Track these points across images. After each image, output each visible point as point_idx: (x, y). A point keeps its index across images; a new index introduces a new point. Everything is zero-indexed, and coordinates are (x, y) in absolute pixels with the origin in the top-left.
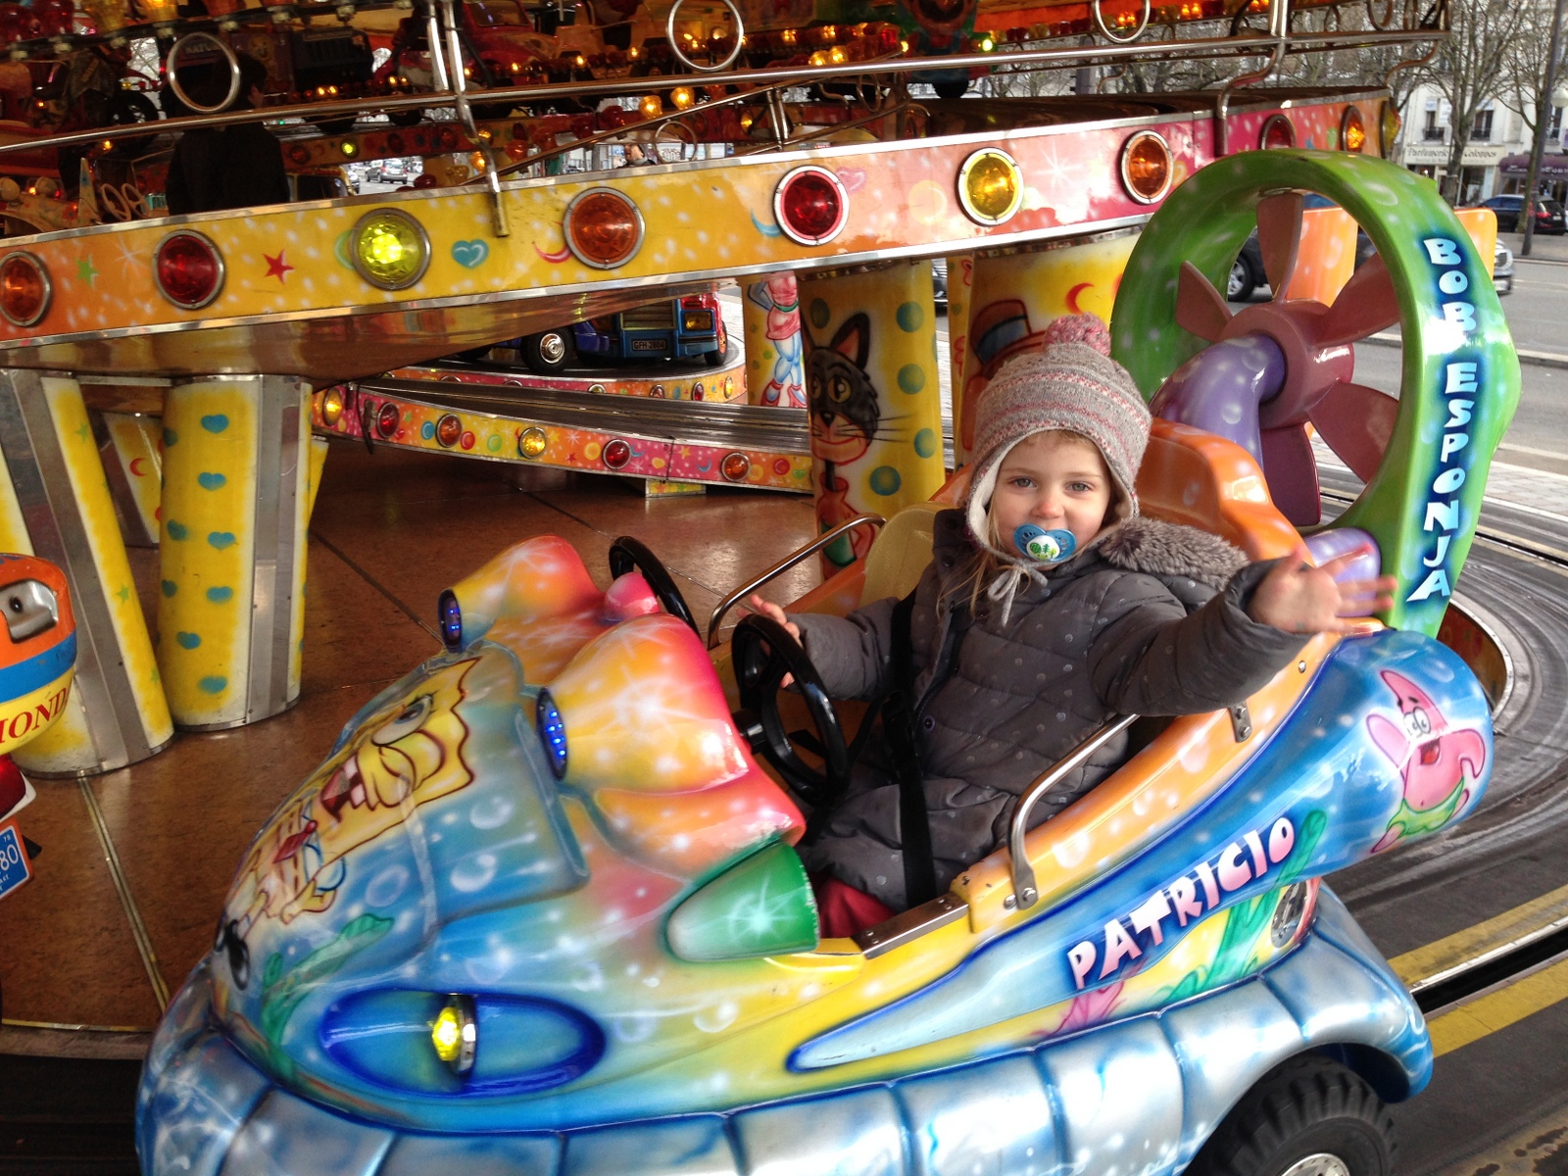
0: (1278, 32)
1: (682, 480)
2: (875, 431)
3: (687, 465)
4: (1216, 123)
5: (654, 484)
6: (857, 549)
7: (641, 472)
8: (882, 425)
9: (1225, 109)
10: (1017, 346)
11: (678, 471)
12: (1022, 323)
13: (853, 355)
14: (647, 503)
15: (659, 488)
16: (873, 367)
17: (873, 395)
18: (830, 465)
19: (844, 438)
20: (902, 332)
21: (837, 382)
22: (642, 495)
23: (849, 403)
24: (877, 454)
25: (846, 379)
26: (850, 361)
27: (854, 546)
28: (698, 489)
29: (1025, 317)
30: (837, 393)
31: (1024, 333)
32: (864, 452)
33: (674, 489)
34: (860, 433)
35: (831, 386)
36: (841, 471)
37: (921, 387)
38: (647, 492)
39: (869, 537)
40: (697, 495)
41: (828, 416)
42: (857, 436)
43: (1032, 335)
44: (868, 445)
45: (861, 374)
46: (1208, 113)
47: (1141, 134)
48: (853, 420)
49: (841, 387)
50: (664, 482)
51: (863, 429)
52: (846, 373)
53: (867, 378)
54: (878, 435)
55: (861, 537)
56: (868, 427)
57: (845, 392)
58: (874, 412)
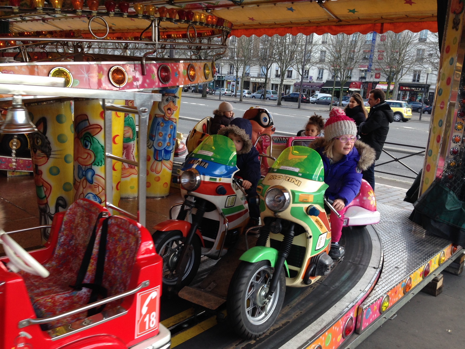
0: (155, 40)
1: (21, 171)
2: (50, 155)
3: (22, 166)
4: (142, 65)
5: (11, 172)
6: (46, 193)
7: (4, 168)
8: (52, 153)
9: (144, 61)
10: (86, 129)
11: (19, 168)
12: (87, 121)
13: (42, 130)
14: (8, 179)
15: (13, 174)
16: (49, 135)
17: (49, 143)
18: (37, 166)
19: (41, 157)
20: (59, 124)
21: (37, 139)
22: (7, 175)
23: (41, 146)
24: (51, 162)
25: (40, 138)
26: (40, 132)
27: (45, 192)
28: (27, 174)
29: (88, 120)
30: (38, 143)
31: (88, 125)
32: (47, 162)
33: (18, 174)
34: (45, 156)
35: (35, 140)
36: (40, 168)
37: (66, 141)
38: (8, 175)
39: (50, 189)
40: (27, 175)
41: (35, 150)
42: (44, 157)
43: (90, 125)
44: (48, 159)
45: (45, 137)
46: (140, 62)
47: (115, 67)
48: (43, 151)
49: (38, 141)
50: (14, 172)
51: (46, 154)
52: (40, 136)
53: (47, 138)
54: (51, 156)
55: (47, 189)
56: (48, 154)
57: (40, 142)
58: (50, 149)
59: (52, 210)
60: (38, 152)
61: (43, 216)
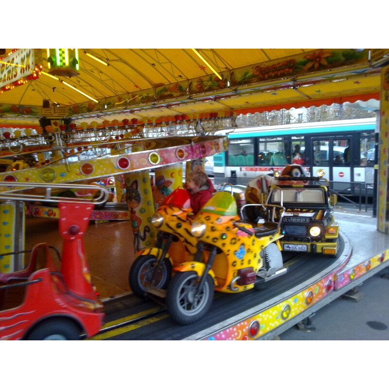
1: (104, 219)
3: (104, 216)
4: (192, 146)
5: (97, 221)
6: (138, 224)
8: (141, 200)
10: (163, 184)
13: (135, 187)
14: (96, 225)
15: (99, 222)
16: (139, 190)
17: (139, 195)
18: (132, 209)
19: (134, 203)
20: (144, 183)
21: (132, 192)
22: (95, 223)
23: (135, 197)
24: (141, 206)
26: (135, 189)
28: (107, 221)
29: (164, 179)
32: (138, 206)
33: (102, 222)
35: (131, 194)
36: (134, 210)
37: (148, 193)
41: (131, 199)
42: (137, 203)
43: (165, 182)
44: (139, 204)
46: (190, 144)
47: (179, 149)
48: (136, 200)
50: (99, 220)
52: (134, 191)
53: (138, 192)
54: (141, 202)
55: (139, 222)
56: (139, 201)
57: (134, 194)
58: (140, 198)
59: (142, 234)
60: (133, 200)
61: (136, 239)
